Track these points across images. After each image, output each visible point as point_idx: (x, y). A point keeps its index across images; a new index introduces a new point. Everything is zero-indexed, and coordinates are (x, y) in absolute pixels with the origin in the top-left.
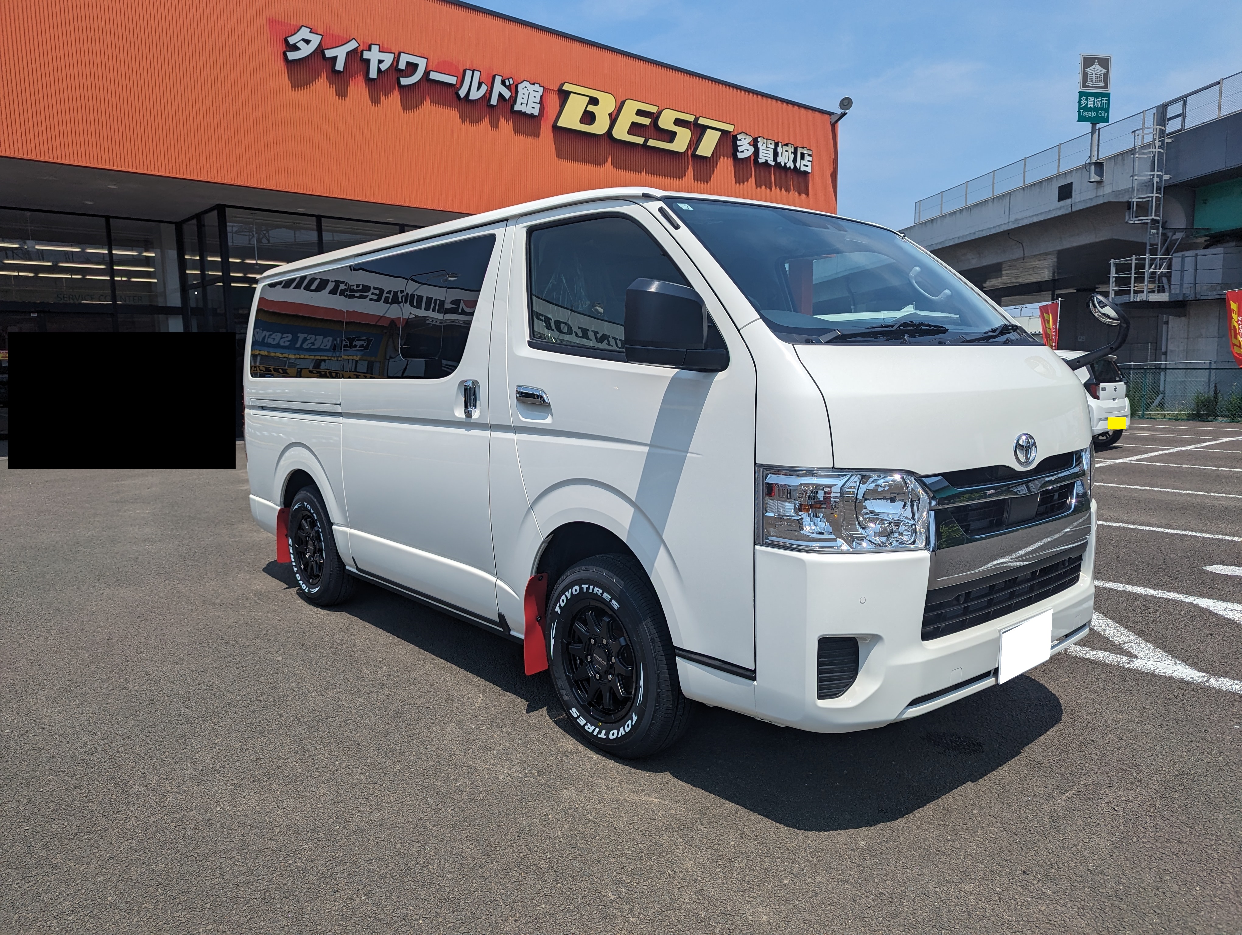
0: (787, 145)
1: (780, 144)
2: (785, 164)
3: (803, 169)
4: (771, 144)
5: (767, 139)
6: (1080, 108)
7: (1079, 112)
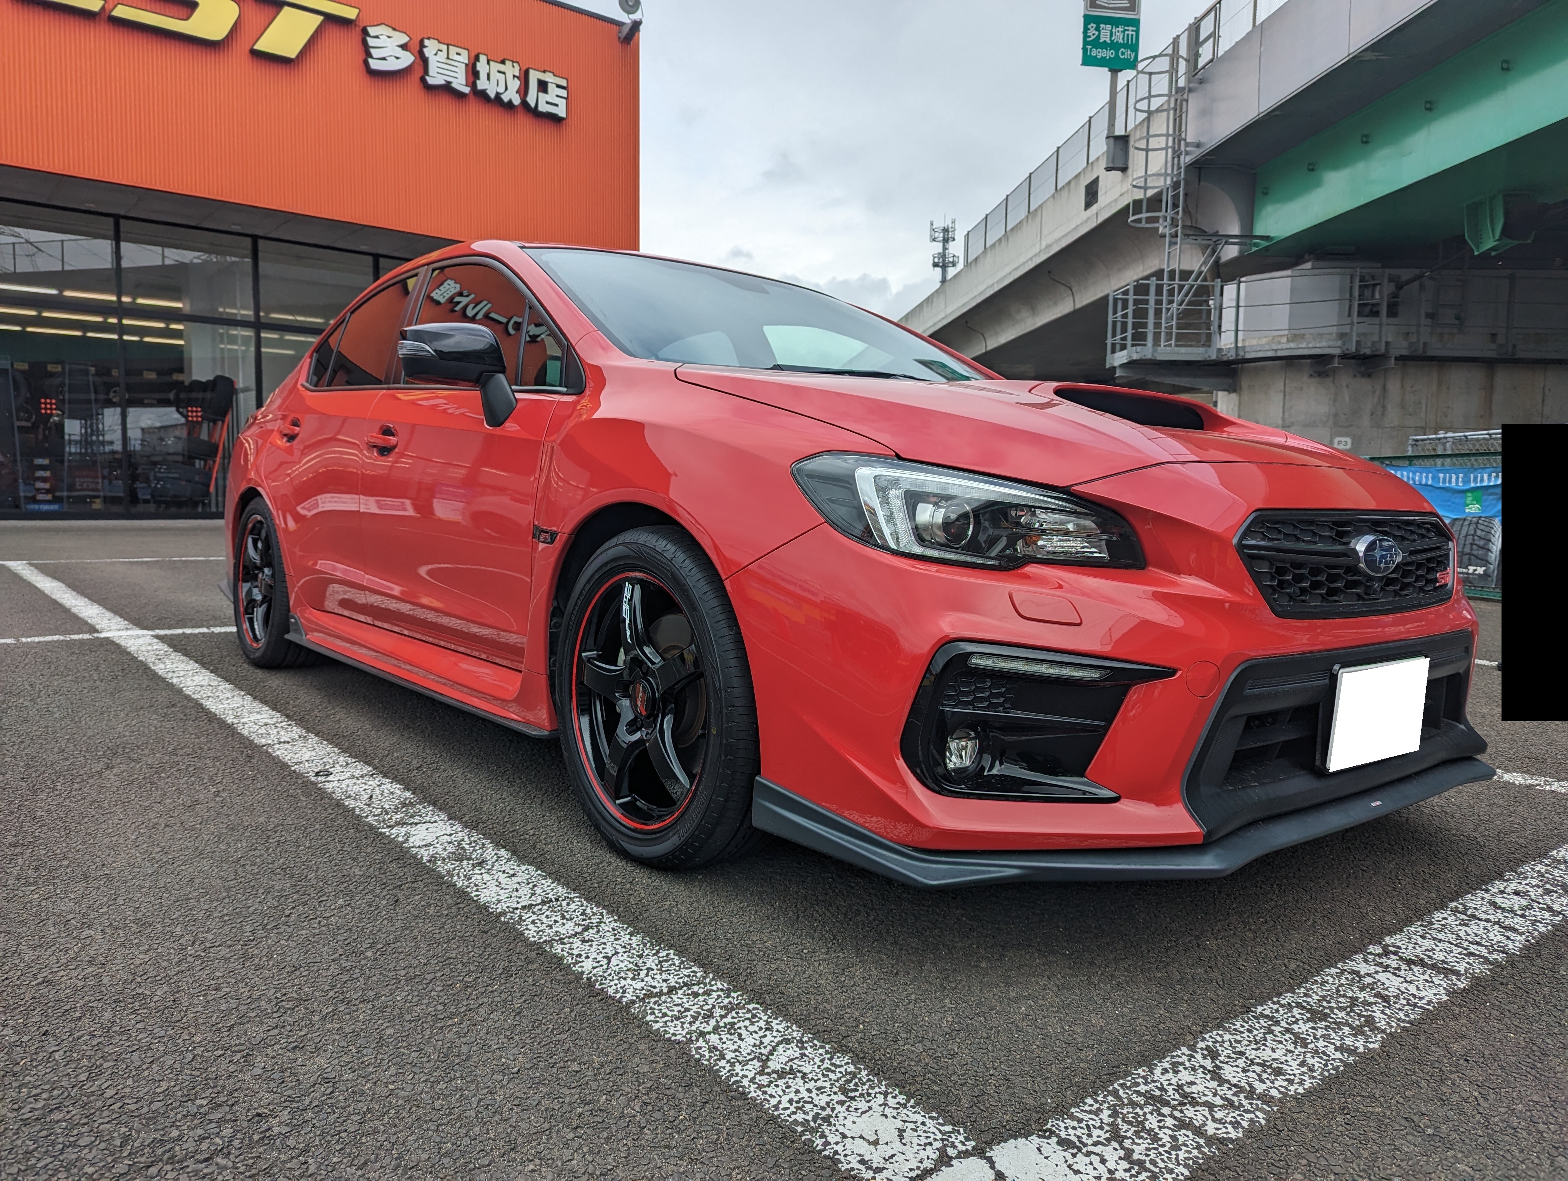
0: (503, 62)
1: (483, 59)
2: (498, 95)
3: (543, 108)
4: (458, 54)
5: (448, 45)
6: (1085, 43)
7: (1084, 49)
